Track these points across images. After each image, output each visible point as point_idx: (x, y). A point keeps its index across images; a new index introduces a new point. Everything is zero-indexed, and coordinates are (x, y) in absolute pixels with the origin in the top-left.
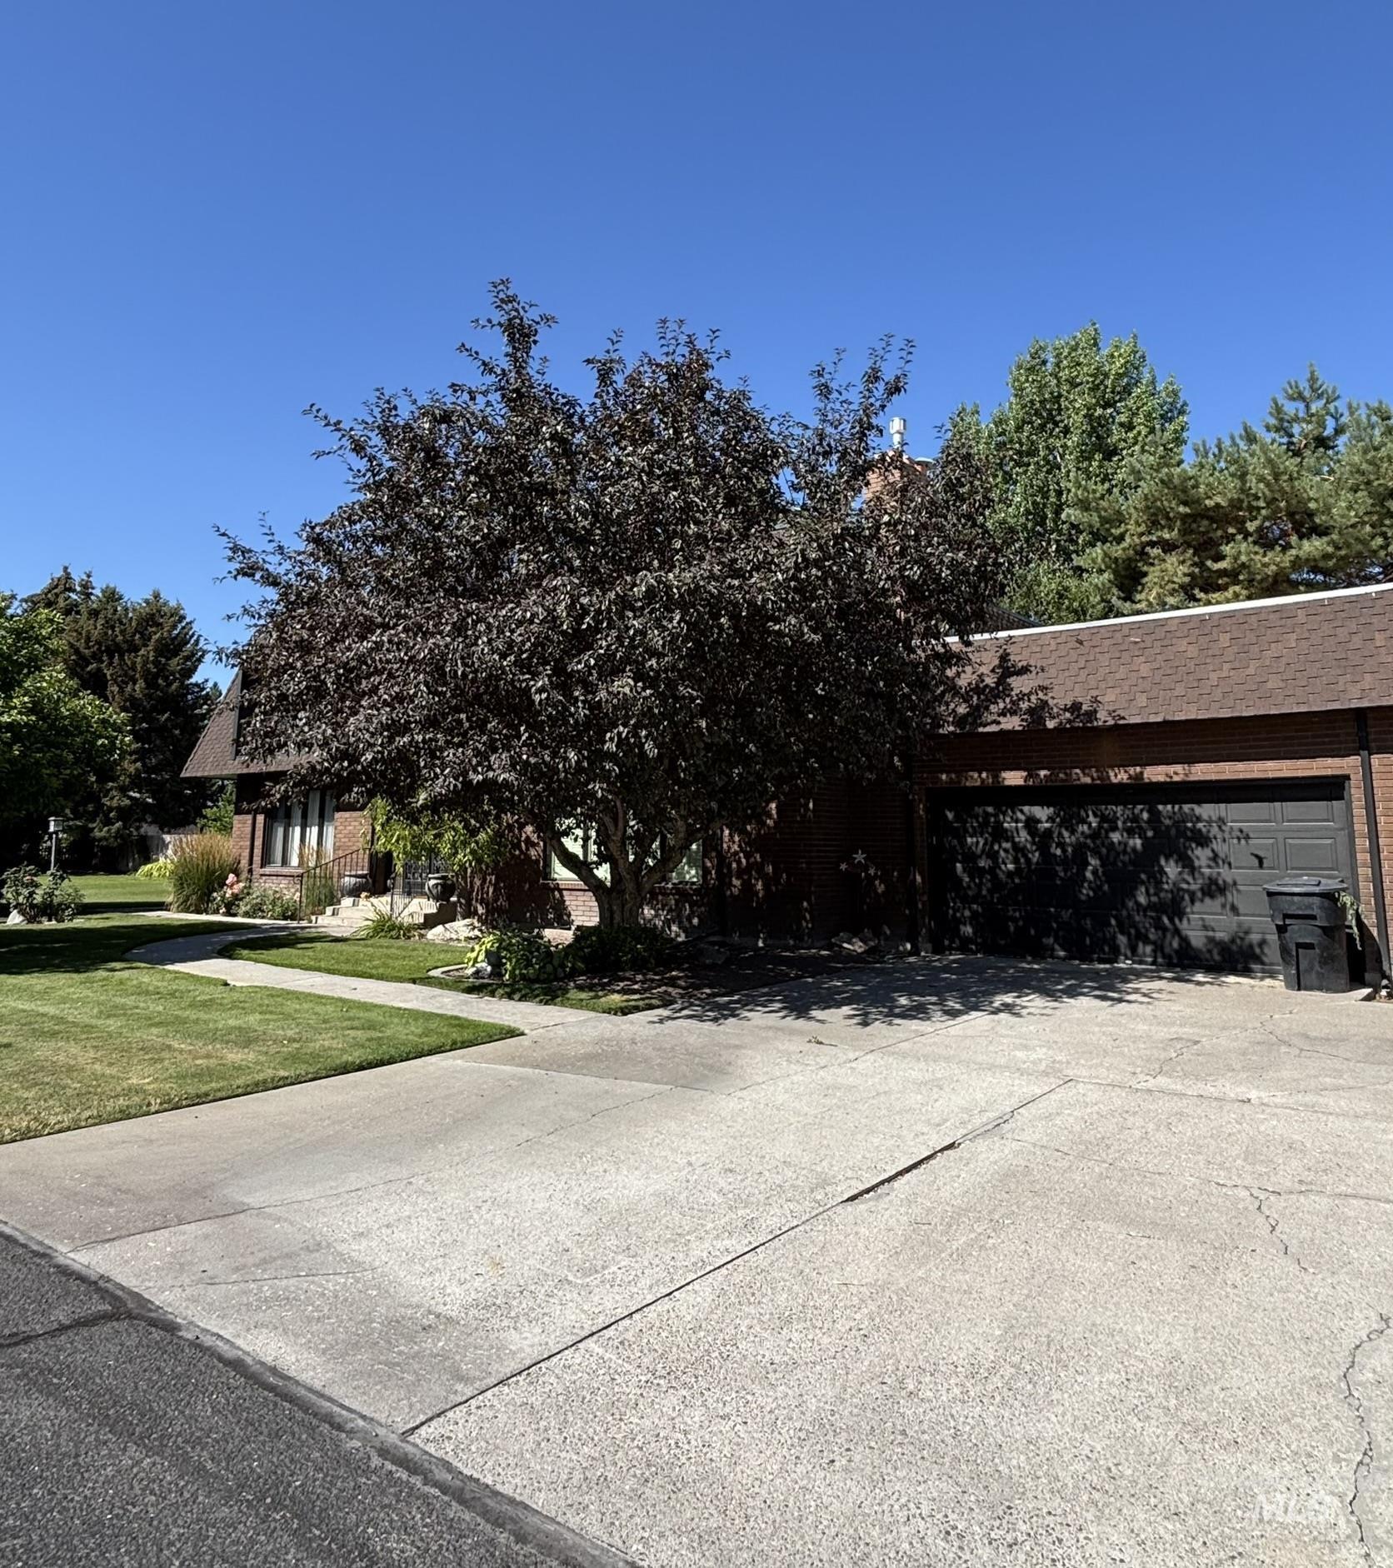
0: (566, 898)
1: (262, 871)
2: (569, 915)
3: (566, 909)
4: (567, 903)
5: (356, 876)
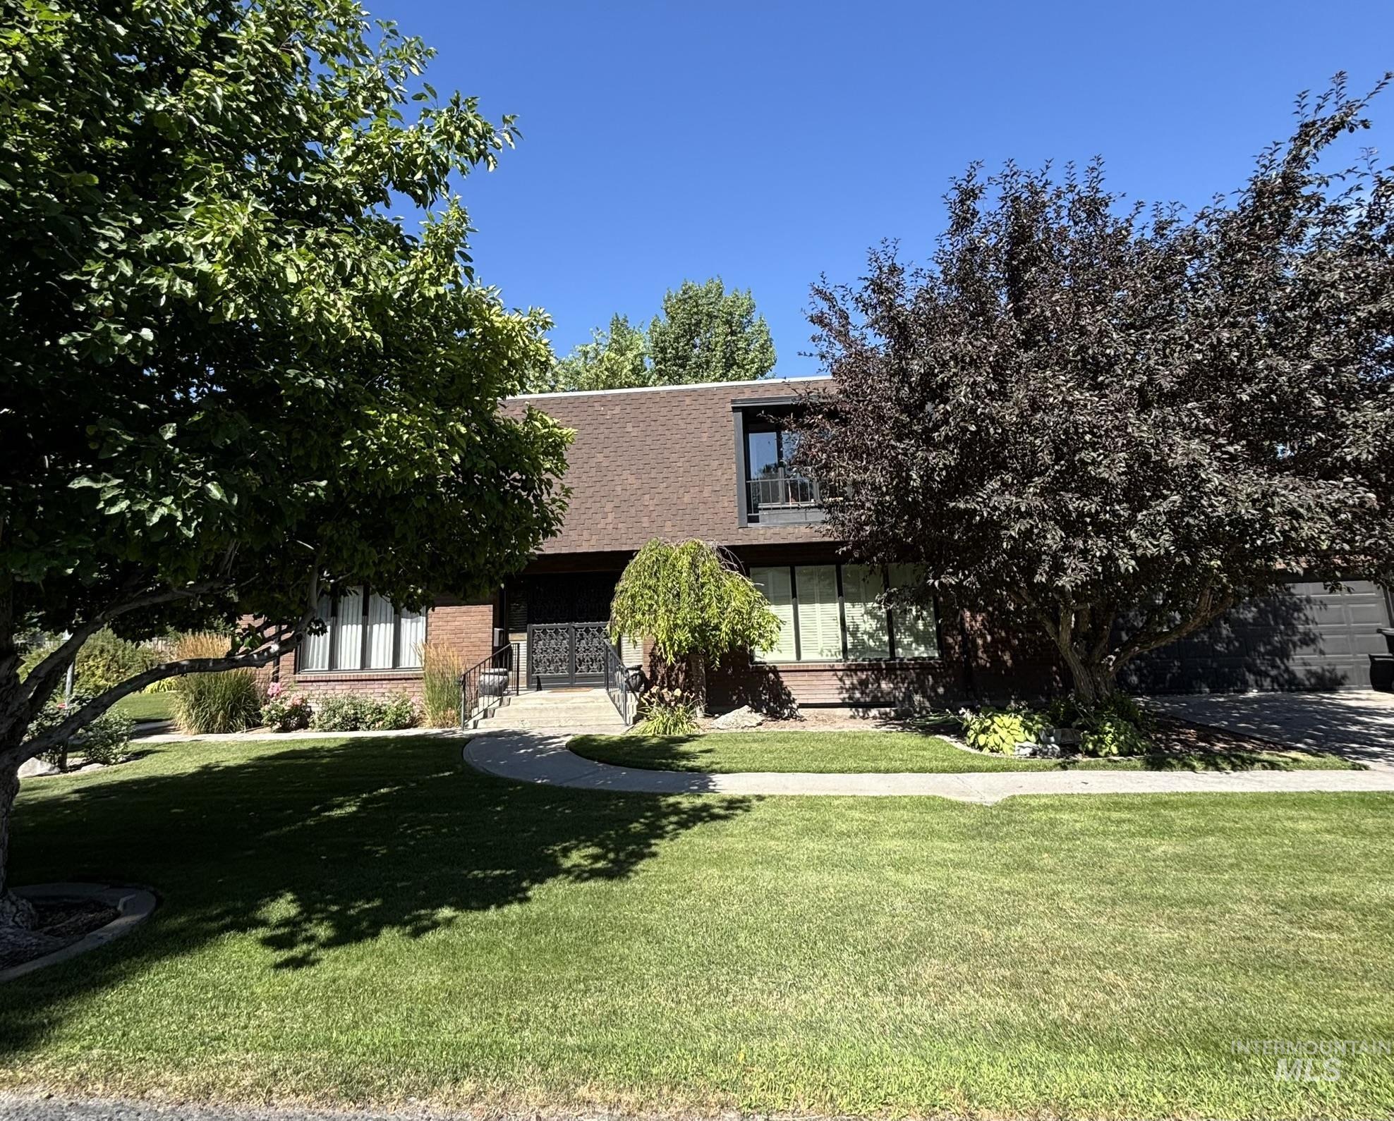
0: (784, 679)
1: (300, 677)
3: (784, 688)
4: (786, 683)
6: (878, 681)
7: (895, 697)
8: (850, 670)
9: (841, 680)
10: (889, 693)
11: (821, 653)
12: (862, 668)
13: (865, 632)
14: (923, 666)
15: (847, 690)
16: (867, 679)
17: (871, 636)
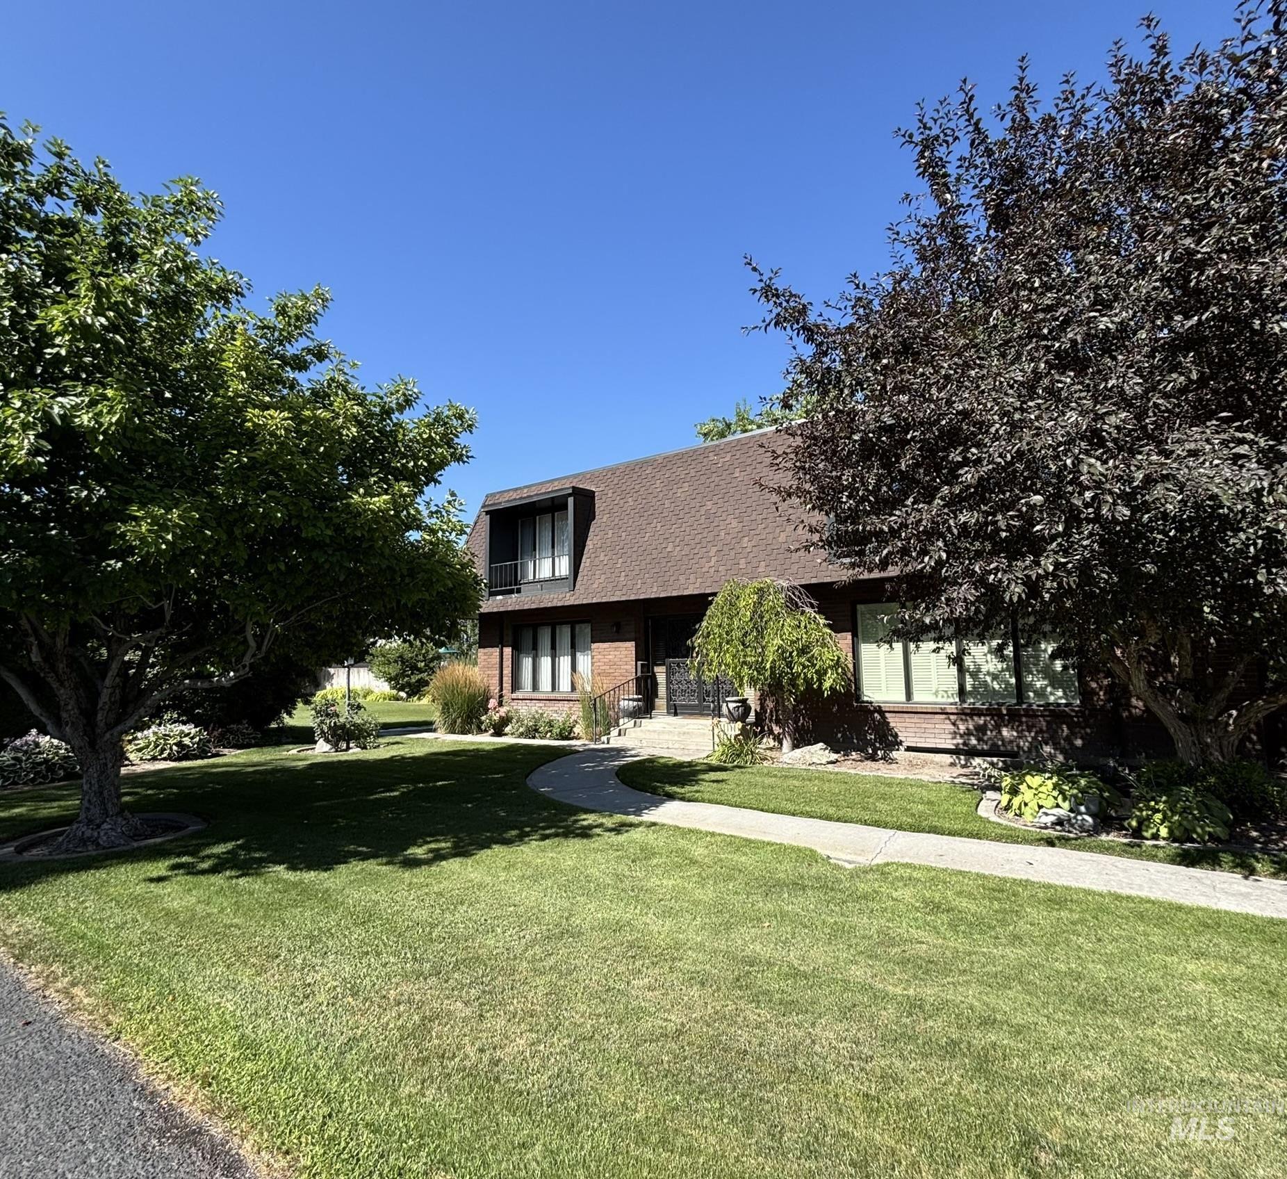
0: (890, 720)
1: (514, 696)
2: (896, 736)
3: (891, 730)
4: (892, 725)
5: (633, 700)
6: (998, 728)
7: (1018, 746)
8: (964, 714)
9: (954, 724)
10: (1011, 742)
11: (936, 694)
12: (979, 713)
13: (988, 673)
14: (1056, 715)
15: (961, 736)
16: (985, 724)
17: (995, 677)
